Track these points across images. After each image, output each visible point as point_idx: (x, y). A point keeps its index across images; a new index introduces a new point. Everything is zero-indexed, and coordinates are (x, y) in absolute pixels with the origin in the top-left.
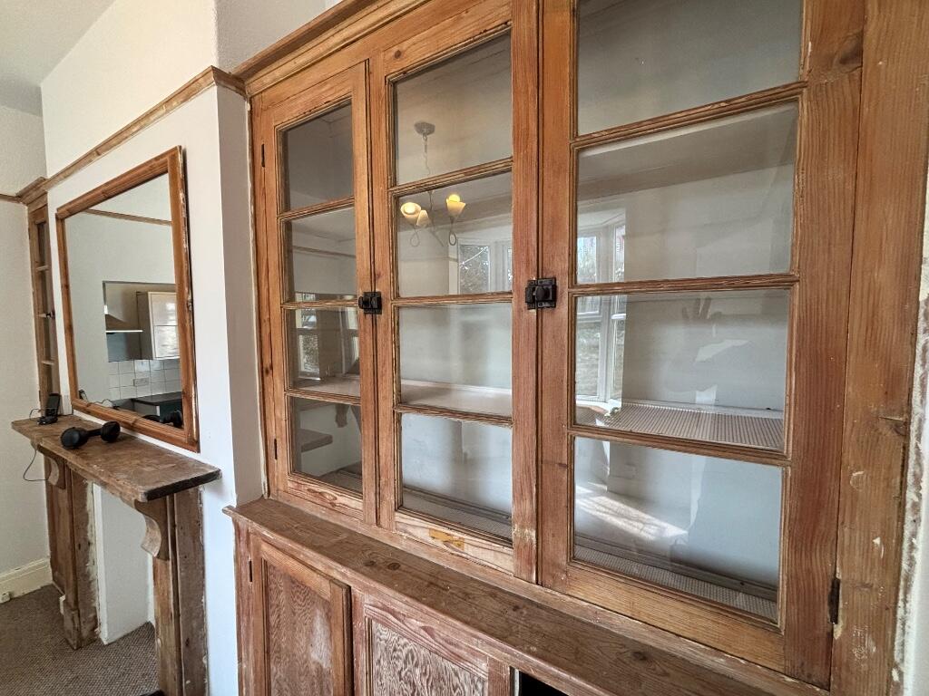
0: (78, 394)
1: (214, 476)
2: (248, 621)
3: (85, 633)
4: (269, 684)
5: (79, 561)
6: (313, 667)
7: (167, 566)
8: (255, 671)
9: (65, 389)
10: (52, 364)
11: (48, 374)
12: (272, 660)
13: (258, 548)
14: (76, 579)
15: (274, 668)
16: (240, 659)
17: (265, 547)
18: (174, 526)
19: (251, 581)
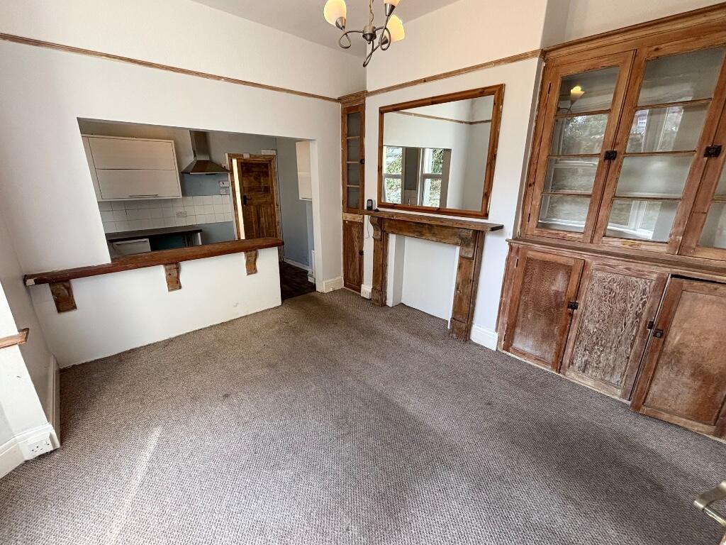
1: (497, 228)
2: (511, 282)
3: (384, 301)
5: (384, 272)
6: (552, 292)
7: (471, 262)
11: (348, 191)
12: (523, 295)
13: (524, 254)
14: (382, 279)
16: (502, 296)
17: (530, 252)
18: (478, 246)
19: (517, 267)
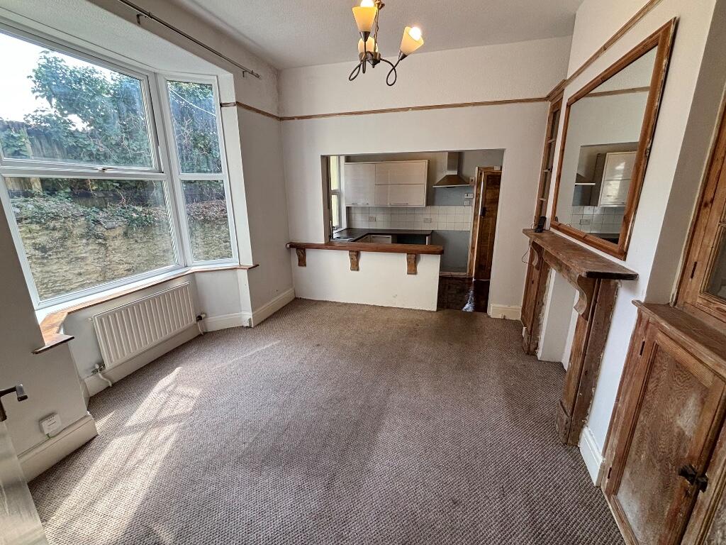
0: (555, 218)
1: (632, 277)
2: (631, 380)
3: (532, 349)
4: (635, 425)
5: (537, 311)
6: (676, 430)
7: (585, 324)
8: (627, 412)
9: (549, 215)
10: (544, 200)
11: (542, 206)
12: (642, 412)
13: (653, 335)
14: (533, 320)
15: (641, 417)
17: (660, 335)
18: (595, 301)
19: (641, 354)
